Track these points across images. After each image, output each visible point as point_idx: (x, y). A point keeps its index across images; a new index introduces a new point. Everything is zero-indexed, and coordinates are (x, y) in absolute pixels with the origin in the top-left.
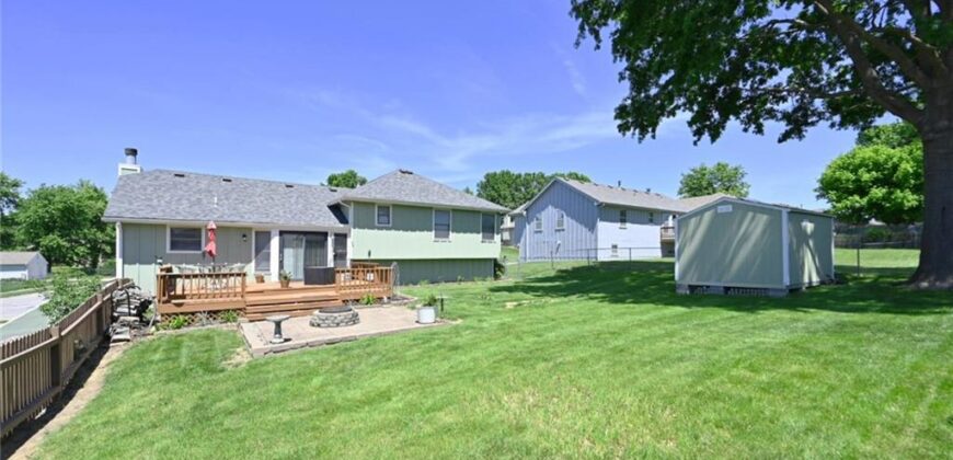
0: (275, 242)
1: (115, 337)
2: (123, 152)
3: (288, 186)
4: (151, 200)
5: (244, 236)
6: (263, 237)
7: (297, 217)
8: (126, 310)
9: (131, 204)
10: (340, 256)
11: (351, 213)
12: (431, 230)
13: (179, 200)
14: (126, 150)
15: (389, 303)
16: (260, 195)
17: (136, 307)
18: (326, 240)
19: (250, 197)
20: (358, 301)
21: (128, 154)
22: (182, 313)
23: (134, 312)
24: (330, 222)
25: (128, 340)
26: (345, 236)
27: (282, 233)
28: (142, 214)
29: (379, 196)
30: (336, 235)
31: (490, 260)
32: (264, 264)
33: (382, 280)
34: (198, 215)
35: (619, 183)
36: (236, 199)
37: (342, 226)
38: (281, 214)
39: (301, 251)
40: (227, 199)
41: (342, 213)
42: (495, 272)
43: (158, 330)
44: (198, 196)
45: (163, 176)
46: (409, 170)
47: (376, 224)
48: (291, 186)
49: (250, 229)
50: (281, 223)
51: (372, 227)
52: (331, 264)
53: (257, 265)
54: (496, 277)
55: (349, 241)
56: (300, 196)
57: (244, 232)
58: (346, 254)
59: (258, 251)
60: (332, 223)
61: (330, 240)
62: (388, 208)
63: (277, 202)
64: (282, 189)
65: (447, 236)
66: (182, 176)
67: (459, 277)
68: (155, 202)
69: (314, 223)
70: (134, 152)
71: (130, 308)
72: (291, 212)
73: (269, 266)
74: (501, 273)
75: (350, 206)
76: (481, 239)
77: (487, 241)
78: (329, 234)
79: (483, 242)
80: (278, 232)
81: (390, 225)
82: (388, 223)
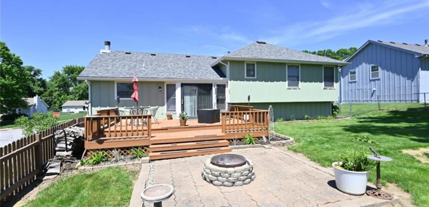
0: (178, 92)
1: (50, 171)
2: (104, 43)
3: (187, 57)
4: (108, 66)
5: (160, 88)
6: (171, 88)
7: (192, 74)
8: (64, 146)
9: (96, 69)
10: (221, 101)
11: (227, 69)
12: (285, 81)
13: (124, 66)
14: (105, 42)
15: (268, 143)
16: (171, 62)
17: (71, 144)
18: (211, 89)
19: (165, 63)
20: (240, 139)
21: (106, 45)
22: (102, 150)
23: (69, 147)
24: (213, 77)
25: (58, 174)
26: (224, 86)
27: (183, 85)
28: (100, 74)
29: (247, 56)
30: (218, 85)
31: (329, 102)
32: (172, 106)
33: (256, 121)
34: (132, 74)
35: (426, 42)
36: (157, 65)
37: (222, 79)
38: (183, 73)
39: (195, 97)
40: (151, 65)
41: (221, 71)
42: (333, 111)
43: (82, 164)
44: (135, 63)
45: (119, 54)
46: (263, 41)
47: (246, 77)
48: (189, 57)
49: (163, 83)
50: (182, 77)
51: (242, 79)
52: (215, 107)
53: (168, 107)
54: (333, 116)
55: (227, 89)
56: (195, 62)
57: (159, 85)
58: (224, 99)
59: (168, 98)
60: (215, 77)
61: (214, 89)
62: (254, 65)
63: (180, 66)
64: (184, 58)
65: (297, 85)
66: (130, 53)
67: (306, 116)
68: (110, 68)
69: (203, 78)
70: (108, 43)
71: (66, 145)
72: (189, 70)
73: (175, 108)
74: (336, 113)
75: (227, 64)
76: (323, 87)
77: (328, 88)
78: (213, 85)
79: (324, 89)
80: (180, 85)
81: (256, 77)
82: (254, 76)
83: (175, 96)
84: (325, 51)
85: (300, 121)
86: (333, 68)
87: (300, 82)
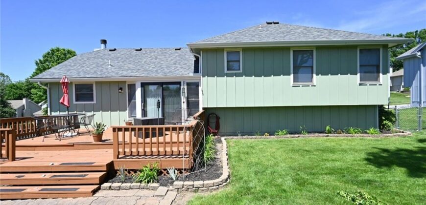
0: (138, 93)
3: (176, 50)
5: (121, 89)
6: (132, 89)
10: (193, 104)
11: (200, 62)
14: (101, 40)
18: (180, 89)
26: (197, 85)
27: (143, 85)
30: (188, 84)
31: (374, 106)
37: (193, 75)
39: (160, 100)
42: (381, 121)
47: (226, 71)
48: (179, 49)
49: (125, 82)
50: (142, 76)
51: (221, 74)
54: (383, 128)
55: (200, 89)
58: (198, 103)
61: (183, 89)
62: (239, 53)
65: (311, 80)
70: (105, 42)
74: (390, 124)
75: (200, 55)
76: (358, 81)
77: (368, 83)
78: (182, 83)
79: (360, 85)
80: (140, 84)
81: (241, 71)
82: (239, 70)
83: (135, 99)
84: (417, 32)
85: (317, 135)
86: (379, 50)
87: (314, 75)
